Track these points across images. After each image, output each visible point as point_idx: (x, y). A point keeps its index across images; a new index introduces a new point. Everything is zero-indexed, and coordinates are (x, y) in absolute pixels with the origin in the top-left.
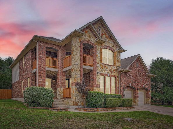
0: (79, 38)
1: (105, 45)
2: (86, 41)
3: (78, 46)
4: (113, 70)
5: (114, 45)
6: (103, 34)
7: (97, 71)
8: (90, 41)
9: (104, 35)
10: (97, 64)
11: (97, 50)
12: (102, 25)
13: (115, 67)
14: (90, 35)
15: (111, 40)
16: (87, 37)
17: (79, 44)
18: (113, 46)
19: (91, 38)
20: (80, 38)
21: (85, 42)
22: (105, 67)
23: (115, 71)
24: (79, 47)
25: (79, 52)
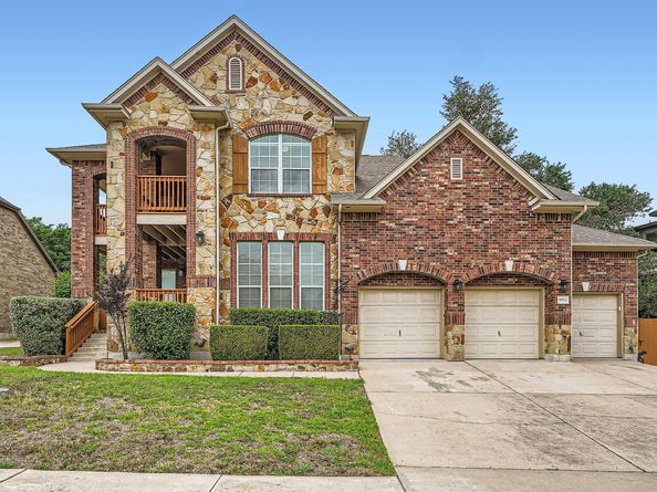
0: (120, 126)
1: (266, 120)
2: (149, 129)
3: (116, 154)
4: (305, 214)
5: (316, 110)
6: (253, 81)
7: (201, 228)
8: (165, 123)
9: (260, 85)
10: (198, 201)
11: (199, 151)
12: (251, 48)
13: (322, 198)
14: (168, 103)
15: (298, 94)
16: (153, 114)
17: (121, 148)
18: (308, 116)
19: (173, 111)
20: (124, 125)
21: (146, 134)
22: (261, 205)
23: (321, 216)
24: (121, 154)
25: (119, 175)
